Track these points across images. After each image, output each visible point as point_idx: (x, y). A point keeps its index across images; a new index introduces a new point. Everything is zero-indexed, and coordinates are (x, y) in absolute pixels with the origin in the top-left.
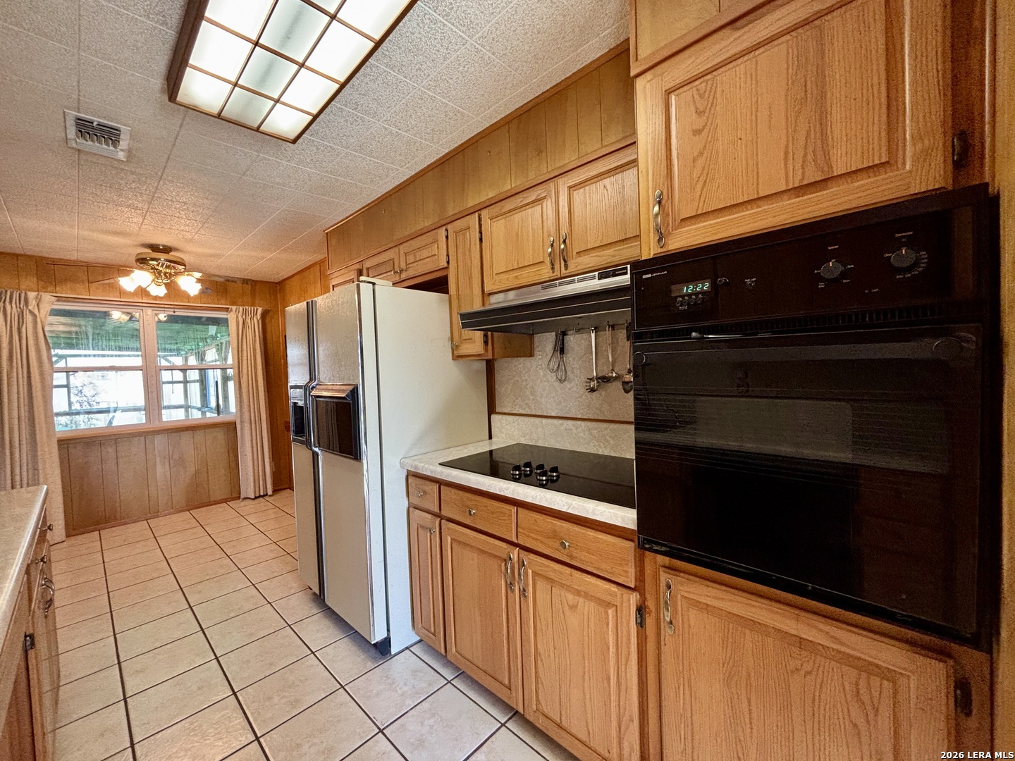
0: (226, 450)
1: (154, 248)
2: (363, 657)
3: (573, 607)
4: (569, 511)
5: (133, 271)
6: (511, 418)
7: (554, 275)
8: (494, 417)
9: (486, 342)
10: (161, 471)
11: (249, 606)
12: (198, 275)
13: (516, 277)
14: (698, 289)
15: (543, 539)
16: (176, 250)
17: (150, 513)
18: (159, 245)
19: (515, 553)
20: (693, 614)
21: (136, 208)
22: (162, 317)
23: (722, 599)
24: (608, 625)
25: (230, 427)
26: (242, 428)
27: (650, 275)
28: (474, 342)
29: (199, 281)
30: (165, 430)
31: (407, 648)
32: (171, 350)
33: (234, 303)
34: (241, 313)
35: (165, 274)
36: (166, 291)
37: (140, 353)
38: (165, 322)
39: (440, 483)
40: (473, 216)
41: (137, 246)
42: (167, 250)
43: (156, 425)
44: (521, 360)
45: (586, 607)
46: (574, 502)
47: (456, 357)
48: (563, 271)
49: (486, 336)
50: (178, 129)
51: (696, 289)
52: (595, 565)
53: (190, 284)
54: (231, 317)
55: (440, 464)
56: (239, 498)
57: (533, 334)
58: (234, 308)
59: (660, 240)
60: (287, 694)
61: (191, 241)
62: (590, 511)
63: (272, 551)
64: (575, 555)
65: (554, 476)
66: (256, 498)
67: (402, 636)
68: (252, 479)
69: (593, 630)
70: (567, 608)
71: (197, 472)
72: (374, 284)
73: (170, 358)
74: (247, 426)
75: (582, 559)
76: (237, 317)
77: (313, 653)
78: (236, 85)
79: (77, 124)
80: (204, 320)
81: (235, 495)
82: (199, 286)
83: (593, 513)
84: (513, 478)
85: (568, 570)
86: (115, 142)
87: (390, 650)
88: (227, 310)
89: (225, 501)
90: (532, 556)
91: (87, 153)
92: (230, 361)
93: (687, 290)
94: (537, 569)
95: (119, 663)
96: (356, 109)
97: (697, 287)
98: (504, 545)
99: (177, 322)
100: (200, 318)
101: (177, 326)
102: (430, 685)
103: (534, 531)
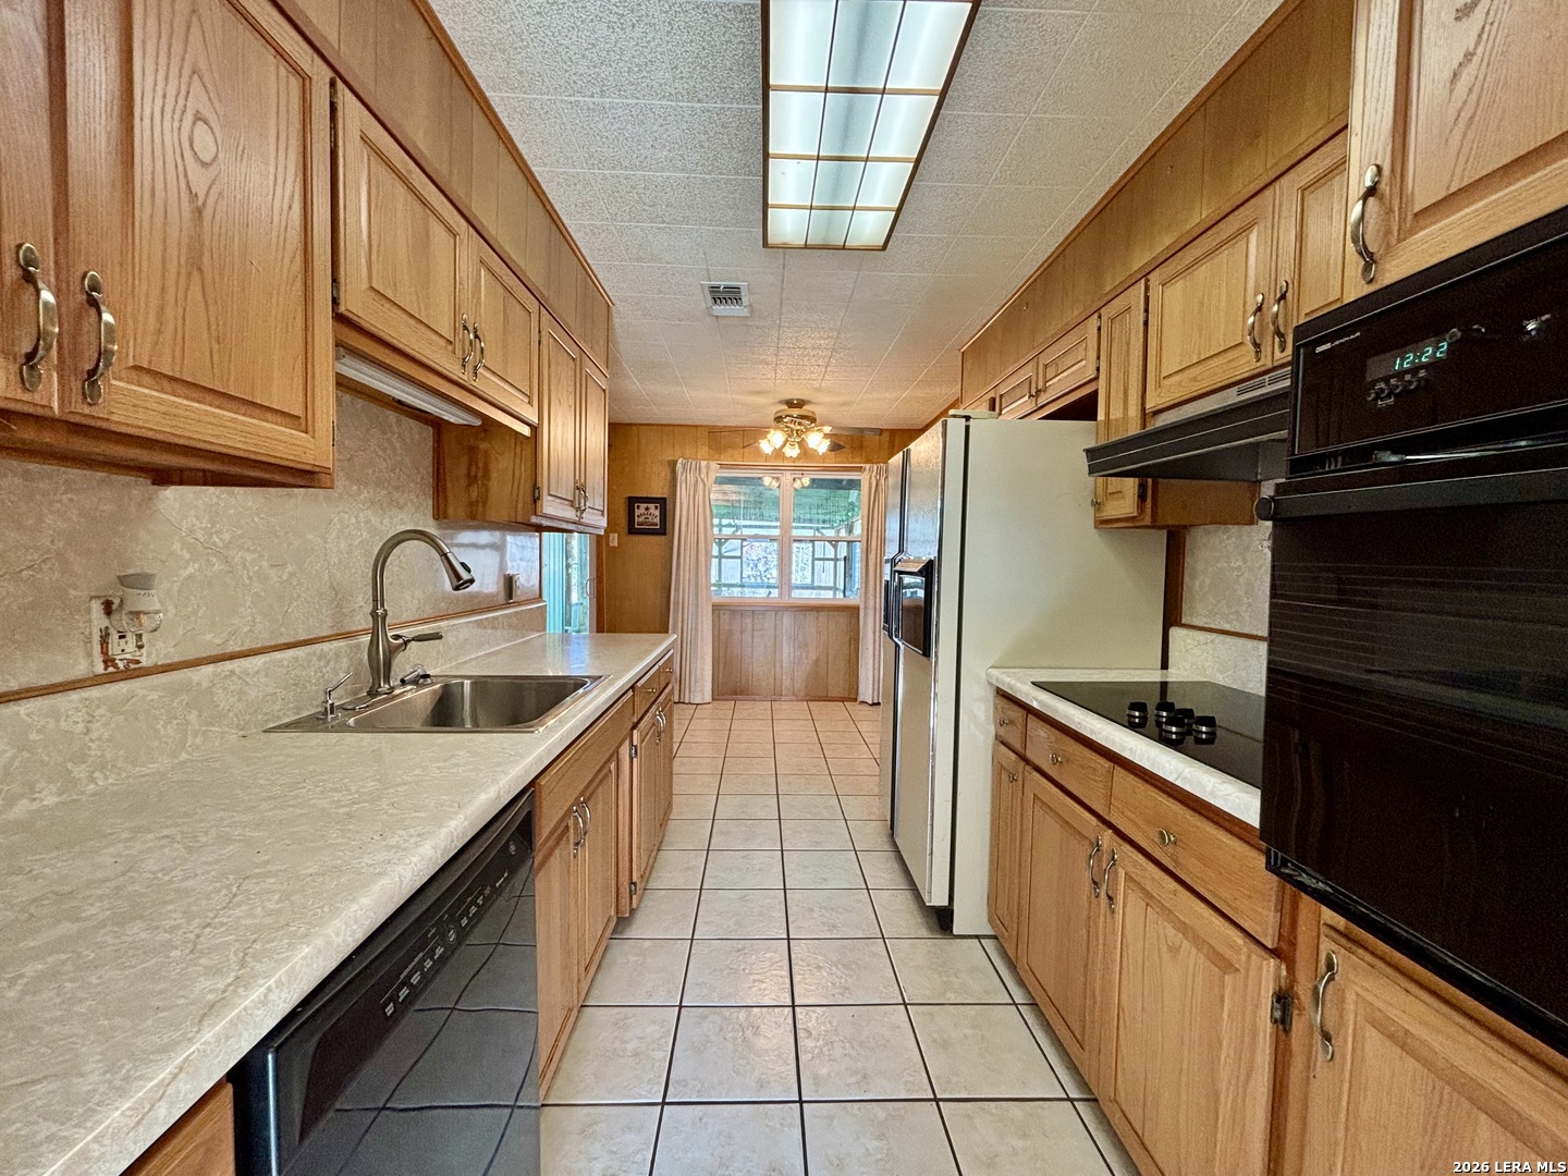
0: (847, 639)
1: (790, 404)
2: (919, 920)
3: (1174, 950)
4: (1178, 783)
5: (768, 432)
6: (1201, 635)
7: (1258, 364)
8: (1175, 632)
9: (1142, 497)
10: (787, 652)
11: (826, 814)
12: (827, 429)
13: (1195, 379)
14: (1423, 360)
15: (1141, 823)
16: (809, 402)
17: (775, 696)
18: (792, 400)
19: (1107, 838)
20: (1373, 1038)
21: (767, 363)
22: (806, 481)
23: (1439, 1032)
24: (1222, 1001)
25: (853, 611)
26: (865, 615)
27: (1328, 346)
28: (1123, 497)
29: (826, 436)
30: (791, 607)
31: (977, 937)
32: (824, 522)
33: (868, 461)
34: (874, 473)
35: (797, 431)
36: (798, 451)
37: (778, 524)
38: (808, 487)
39: (1029, 710)
40: (1137, 285)
41: (774, 404)
42: (801, 404)
43: (786, 600)
44: (1234, 529)
45: (1193, 957)
46: (1187, 770)
47: (1102, 523)
48: (1278, 354)
49: (1142, 487)
50: (781, 271)
51: (1420, 357)
52: (1210, 888)
53: (818, 442)
54: (864, 477)
55: (1033, 683)
56: (856, 700)
57: (1260, 482)
58: (868, 466)
59: (1367, 268)
60: (828, 915)
61: (819, 390)
62: (1208, 789)
63: (868, 767)
64: (1181, 860)
65: (1203, 733)
66: (874, 704)
67: (970, 915)
68: (871, 679)
69: (1200, 1001)
70: (1164, 949)
71: (817, 661)
72: (968, 418)
73: (823, 531)
74: (871, 612)
75: (1192, 870)
76: (871, 477)
77: (868, 889)
78: (811, 208)
79: (712, 292)
80: (844, 483)
81: (851, 696)
82: (827, 443)
83: (1212, 793)
84: (1129, 722)
85: (1173, 885)
86: (738, 300)
87: (952, 927)
88: (860, 469)
89: (843, 700)
90: (1127, 847)
91: (723, 317)
92: (858, 530)
93: (1401, 364)
94: (1131, 870)
95: (714, 820)
96: (952, 179)
97: (1422, 354)
98: (1094, 821)
99: (821, 487)
100: (840, 481)
101: (823, 492)
102: (987, 992)
103: (1133, 807)
